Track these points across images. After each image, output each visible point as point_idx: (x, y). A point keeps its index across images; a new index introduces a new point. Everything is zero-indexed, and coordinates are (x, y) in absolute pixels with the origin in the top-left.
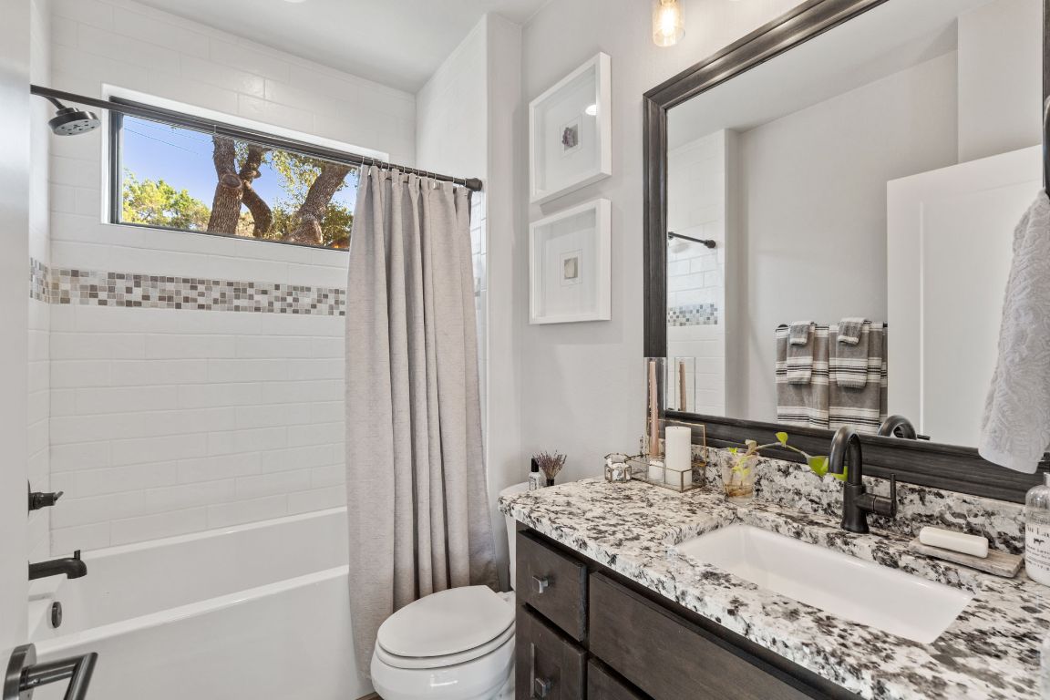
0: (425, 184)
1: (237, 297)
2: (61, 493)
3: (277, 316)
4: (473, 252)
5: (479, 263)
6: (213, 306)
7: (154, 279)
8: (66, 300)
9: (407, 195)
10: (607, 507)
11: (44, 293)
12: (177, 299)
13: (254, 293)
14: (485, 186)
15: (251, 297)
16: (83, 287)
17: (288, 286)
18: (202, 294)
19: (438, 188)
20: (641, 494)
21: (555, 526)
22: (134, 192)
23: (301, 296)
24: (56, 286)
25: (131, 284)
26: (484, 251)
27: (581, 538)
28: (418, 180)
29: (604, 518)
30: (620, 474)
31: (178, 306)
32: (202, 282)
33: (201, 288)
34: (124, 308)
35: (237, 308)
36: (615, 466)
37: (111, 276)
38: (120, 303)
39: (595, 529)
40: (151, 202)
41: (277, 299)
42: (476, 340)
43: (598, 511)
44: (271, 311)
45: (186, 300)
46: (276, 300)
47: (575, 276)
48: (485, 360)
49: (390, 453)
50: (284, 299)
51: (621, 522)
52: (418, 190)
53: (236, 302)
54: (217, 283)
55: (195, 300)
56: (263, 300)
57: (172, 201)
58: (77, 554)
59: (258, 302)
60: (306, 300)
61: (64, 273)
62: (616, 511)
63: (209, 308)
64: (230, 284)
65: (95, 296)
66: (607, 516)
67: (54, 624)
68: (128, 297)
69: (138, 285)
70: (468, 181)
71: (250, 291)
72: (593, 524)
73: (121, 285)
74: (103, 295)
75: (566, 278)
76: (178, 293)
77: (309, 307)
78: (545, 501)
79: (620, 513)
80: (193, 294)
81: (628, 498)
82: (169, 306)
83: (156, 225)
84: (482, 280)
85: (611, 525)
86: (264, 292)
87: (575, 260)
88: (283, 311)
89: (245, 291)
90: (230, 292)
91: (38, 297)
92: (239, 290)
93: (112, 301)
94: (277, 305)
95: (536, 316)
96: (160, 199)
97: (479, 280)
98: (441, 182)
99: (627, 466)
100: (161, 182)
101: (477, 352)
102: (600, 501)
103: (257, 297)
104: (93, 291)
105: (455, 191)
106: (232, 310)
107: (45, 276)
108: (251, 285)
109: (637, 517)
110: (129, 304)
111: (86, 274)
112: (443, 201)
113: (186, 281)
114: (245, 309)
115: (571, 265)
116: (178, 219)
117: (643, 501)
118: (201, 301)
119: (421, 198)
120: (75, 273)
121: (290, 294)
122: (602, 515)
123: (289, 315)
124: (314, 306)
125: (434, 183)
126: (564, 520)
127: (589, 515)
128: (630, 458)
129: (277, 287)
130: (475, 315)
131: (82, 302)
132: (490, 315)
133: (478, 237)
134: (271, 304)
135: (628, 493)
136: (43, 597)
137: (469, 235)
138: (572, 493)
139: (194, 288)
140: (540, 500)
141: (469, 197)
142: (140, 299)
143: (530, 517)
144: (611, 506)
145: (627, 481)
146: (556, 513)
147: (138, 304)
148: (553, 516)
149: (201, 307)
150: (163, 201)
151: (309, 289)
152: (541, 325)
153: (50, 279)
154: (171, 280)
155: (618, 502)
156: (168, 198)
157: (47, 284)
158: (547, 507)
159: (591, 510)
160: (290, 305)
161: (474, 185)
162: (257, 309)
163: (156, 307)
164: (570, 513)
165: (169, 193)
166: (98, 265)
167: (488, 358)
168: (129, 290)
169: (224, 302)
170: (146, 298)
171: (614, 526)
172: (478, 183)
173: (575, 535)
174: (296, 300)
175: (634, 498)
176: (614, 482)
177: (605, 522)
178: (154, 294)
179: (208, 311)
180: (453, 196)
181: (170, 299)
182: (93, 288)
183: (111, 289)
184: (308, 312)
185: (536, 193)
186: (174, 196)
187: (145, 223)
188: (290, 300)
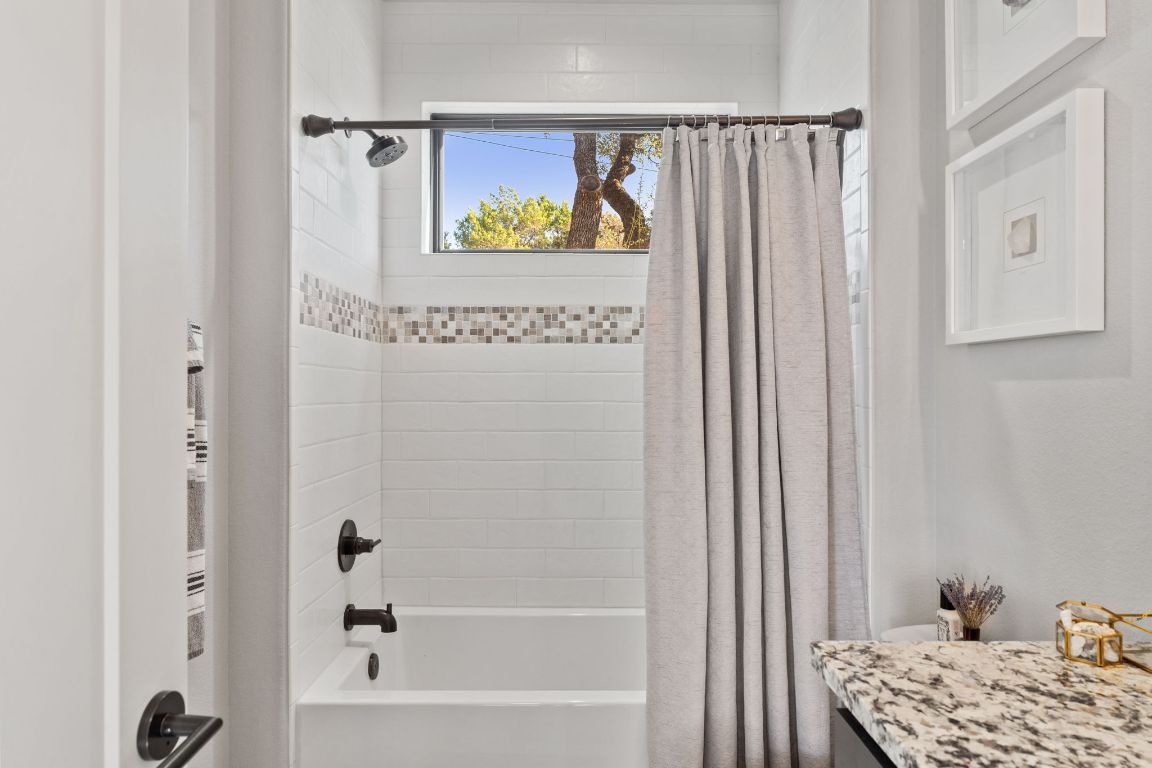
0: (759, 137)
1: (548, 326)
2: (379, 541)
3: (591, 346)
4: (847, 232)
5: (859, 247)
6: (523, 338)
7: (466, 310)
8: (393, 340)
9: (730, 159)
10: (1017, 707)
11: (374, 332)
12: (488, 332)
13: (565, 320)
14: (867, 119)
15: (562, 325)
16: (407, 324)
17: (605, 308)
18: (511, 325)
19: (786, 136)
20: (1127, 699)
21: (877, 716)
22: (518, 215)
23: (619, 318)
24: (386, 324)
25: (446, 317)
26: (865, 226)
27: (912, 753)
28: (749, 133)
29: (991, 728)
30: (1087, 647)
31: (489, 340)
32: (511, 310)
33: (511, 317)
34: (441, 345)
35: (547, 340)
36: (1077, 628)
37: (430, 310)
38: (437, 340)
39: (954, 744)
40: (533, 223)
41: (592, 325)
42: (851, 374)
43: (989, 711)
44: (585, 340)
45: (496, 332)
46: (590, 327)
47: (1032, 249)
48: (867, 407)
49: (702, 543)
50: (599, 325)
51: (1028, 747)
52: (749, 147)
53: (547, 332)
54: (526, 310)
55: (505, 332)
56: (575, 328)
57: (552, 218)
58: (389, 606)
59: (570, 330)
60: (626, 325)
61: (392, 310)
62: (1031, 720)
63: (518, 340)
64: (540, 310)
65: (415, 333)
66: (1005, 726)
67: (370, 675)
68: (444, 333)
69: (452, 318)
70: (836, 115)
71: (562, 317)
72: (962, 733)
73: (438, 318)
74: (423, 332)
75: (1014, 256)
76: (488, 324)
77: (629, 334)
78: (893, 666)
79: (1040, 727)
80: (502, 325)
81: (1087, 700)
82: (480, 340)
83: (538, 249)
84: (862, 274)
85: (998, 747)
86: (577, 318)
87: (1033, 218)
88: (599, 340)
89: (555, 317)
90: (540, 321)
91: (367, 337)
92: (549, 317)
93: (430, 338)
94: (592, 333)
95: (957, 330)
96: (541, 218)
97: (858, 275)
98: (788, 127)
99: (1111, 632)
100: (542, 199)
101: (852, 394)
102: (1008, 691)
103: (570, 325)
104: (414, 328)
105: (811, 137)
106: (542, 342)
107: (375, 316)
108: (562, 310)
109: (1077, 745)
110: (444, 340)
111: (409, 310)
112: (791, 156)
113: (495, 310)
114: (556, 340)
115: (1026, 231)
116: (557, 238)
117: (1119, 716)
118: (511, 332)
119: (753, 161)
120: (401, 310)
121: (606, 318)
122: (993, 720)
123: (606, 345)
124: (636, 332)
125: (777, 132)
126: (905, 711)
127: (961, 715)
128: (1120, 617)
129: (592, 310)
130: (849, 333)
131: (406, 341)
132: (874, 331)
133: (855, 205)
134: (584, 332)
135: (1092, 689)
136: (363, 645)
137: (839, 204)
138: (961, 661)
139: (503, 317)
140: (885, 663)
141: (840, 142)
142: (454, 334)
143: (846, 689)
144: (1028, 706)
145: (1109, 663)
146: (896, 692)
147: (452, 340)
148: (886, 695)
149: (511, 339)
150: (543, 220)
151: (629, 310)
152: (971, 345)
153: (380, 318)
154: (482, 310)
155: (1053, 702)
156: (548, 216)
157: (378, 323)
158: (887, 678)
159: (976, 705)
160: (607, 332)
161: (848, 121)
162: (569, 340)
163: (468, 342)
164: (927, 701)
165: (550, 209)
166: (418, 300)
167: (871, 405)
168: (444, 325)
169: (533, 333)
170: (459, 332)
171: (1005, 750)
172: (854, 117)
173: (902, 745)
174: (614, 325)
175: (1099, 702)
176: (1072, 659)
177: (989, 736)
178: (467, 327)
179: (517, 344)
180: (807, 145)
181: (481, 332)
182: (415, 324)
183: (430, 325)
184: (628, 340)
185: (957, 109)
186: (554, 213)
187: (527, 248)
188: (606, 325)
